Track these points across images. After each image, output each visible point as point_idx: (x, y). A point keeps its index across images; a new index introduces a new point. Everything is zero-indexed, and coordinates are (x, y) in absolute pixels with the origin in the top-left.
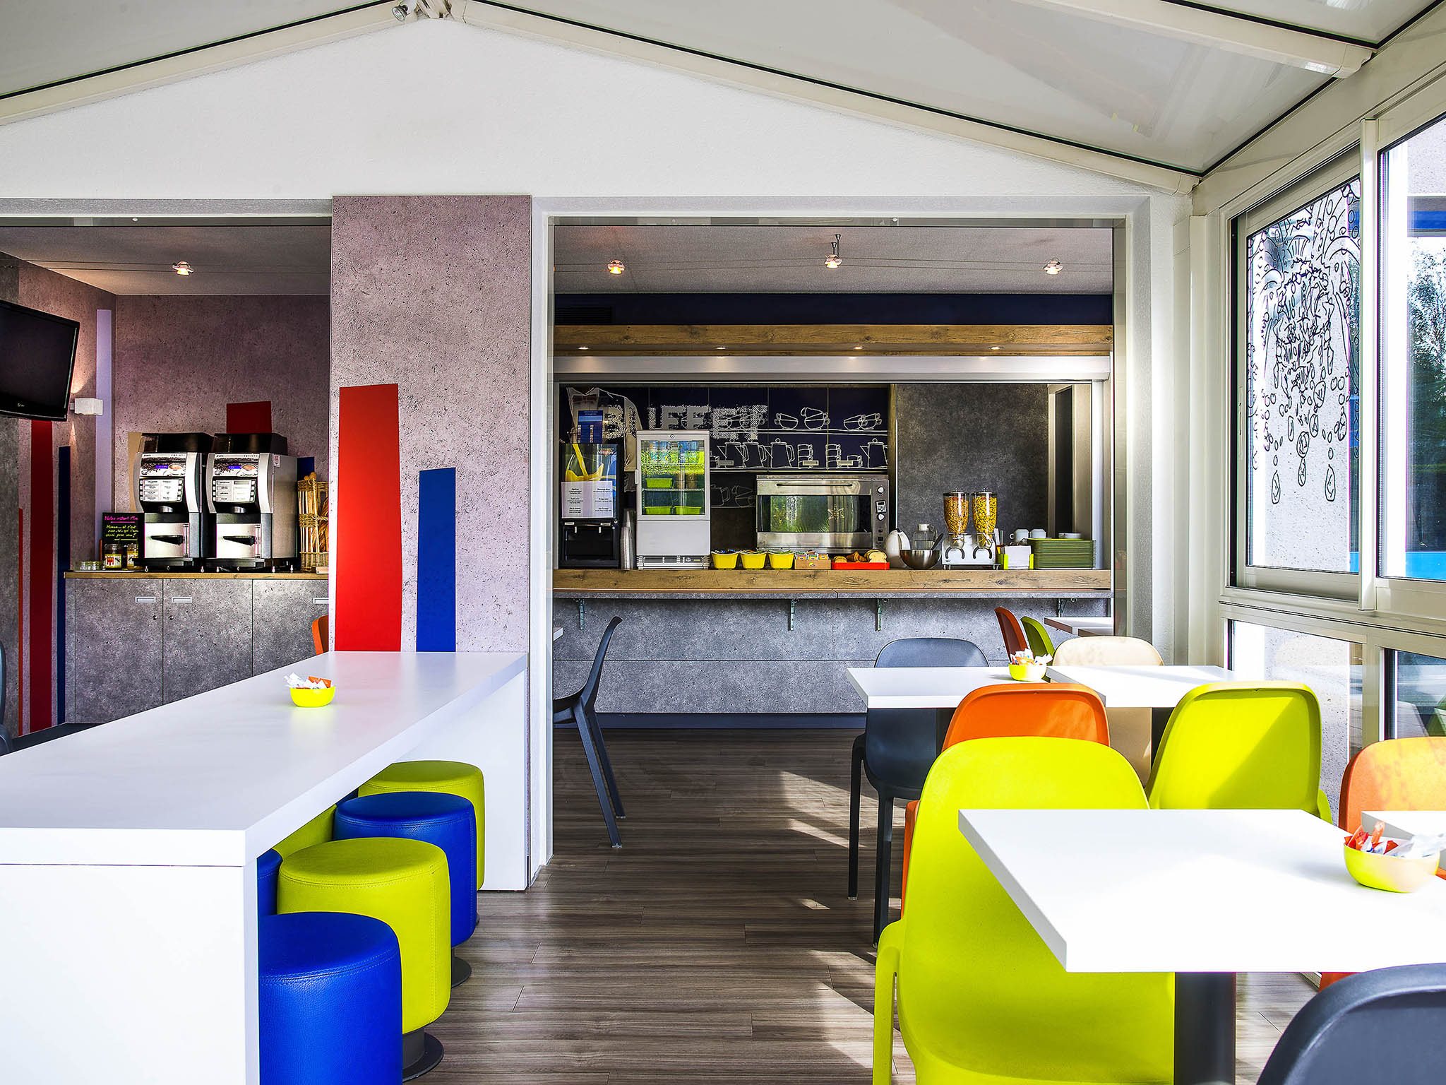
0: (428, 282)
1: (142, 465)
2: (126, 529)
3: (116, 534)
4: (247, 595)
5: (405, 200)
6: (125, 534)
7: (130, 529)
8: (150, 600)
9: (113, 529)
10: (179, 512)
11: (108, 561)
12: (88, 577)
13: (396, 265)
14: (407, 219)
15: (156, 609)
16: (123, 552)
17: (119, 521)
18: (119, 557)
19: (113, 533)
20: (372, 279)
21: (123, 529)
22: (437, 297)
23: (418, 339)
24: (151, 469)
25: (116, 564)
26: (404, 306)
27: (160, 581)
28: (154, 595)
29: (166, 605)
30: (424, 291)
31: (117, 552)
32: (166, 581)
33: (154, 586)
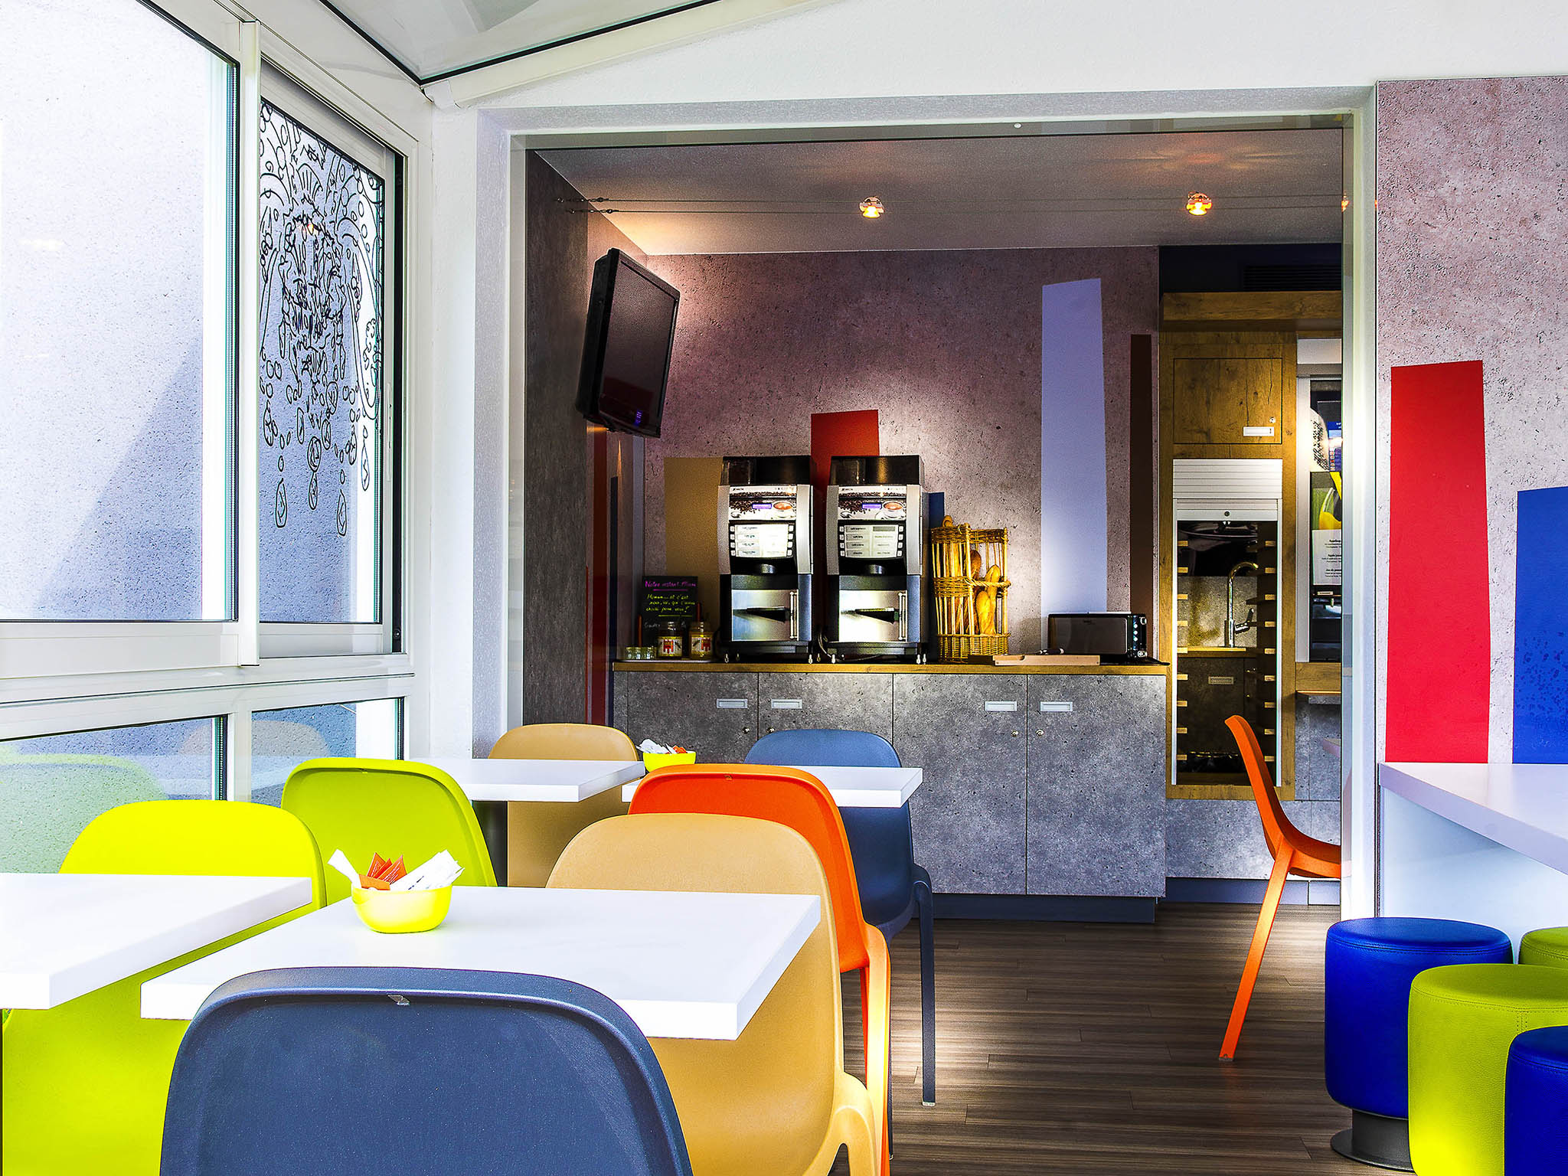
0: (1529, 206)
1: (731, 504)
2: (675, 600)
3: (660, 607)
4: (884, 697)
5: (1492, 85)
6: (673, 608)
7: (680, 600)
8: (740, 704)
9: (657, 600)
10: (783, 572)
11: (665, 647)
12: (645, 670)
13: (1478, 183)
14: (1496, 112)
15: (747, 716)
16: (685, 635)
17: (665, 588)
18: (679, 641)
19: (656, 606)
20: (1441, 204)
21: (671, 601)
22: (1542, 230)
23: (1513, 294)
24: (746, 510)
25: (675, 651)
26: (1492, 245)
27: (754, 676)
28: (743, 696)
29: (763, 712)
30: (1523, 221)
31: (676, 634)
32: (762, 675)
33: (745, 684)
